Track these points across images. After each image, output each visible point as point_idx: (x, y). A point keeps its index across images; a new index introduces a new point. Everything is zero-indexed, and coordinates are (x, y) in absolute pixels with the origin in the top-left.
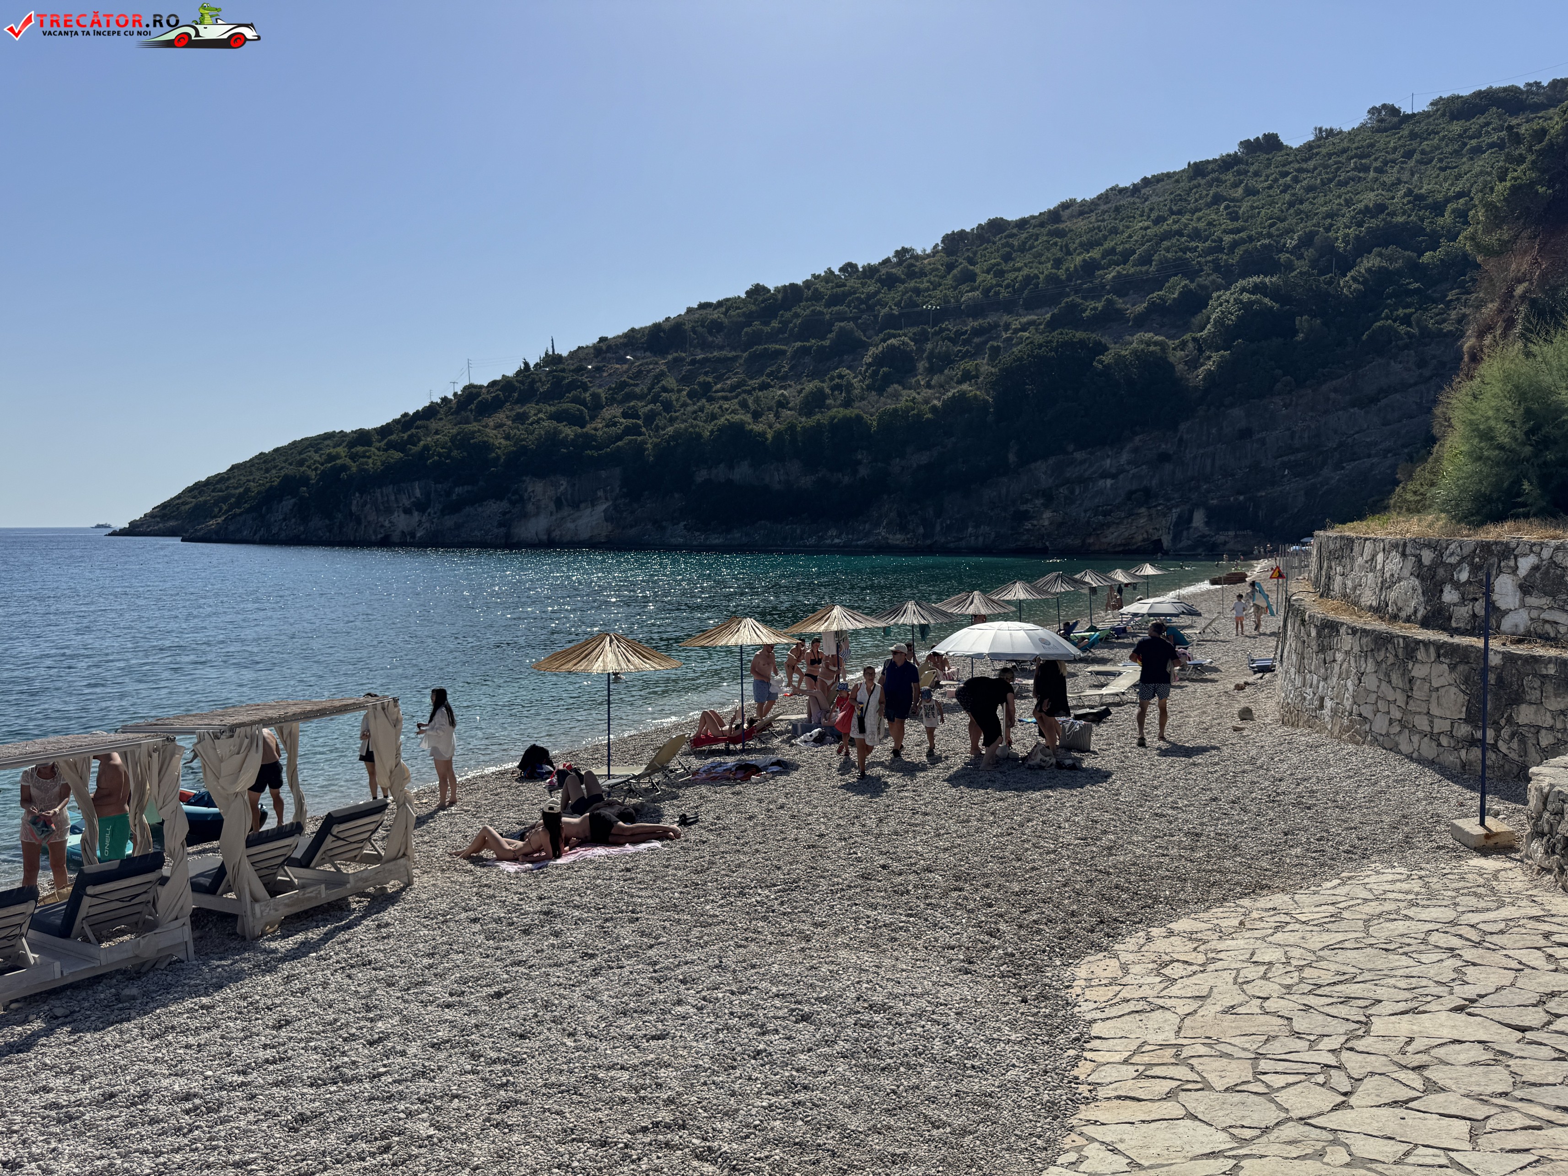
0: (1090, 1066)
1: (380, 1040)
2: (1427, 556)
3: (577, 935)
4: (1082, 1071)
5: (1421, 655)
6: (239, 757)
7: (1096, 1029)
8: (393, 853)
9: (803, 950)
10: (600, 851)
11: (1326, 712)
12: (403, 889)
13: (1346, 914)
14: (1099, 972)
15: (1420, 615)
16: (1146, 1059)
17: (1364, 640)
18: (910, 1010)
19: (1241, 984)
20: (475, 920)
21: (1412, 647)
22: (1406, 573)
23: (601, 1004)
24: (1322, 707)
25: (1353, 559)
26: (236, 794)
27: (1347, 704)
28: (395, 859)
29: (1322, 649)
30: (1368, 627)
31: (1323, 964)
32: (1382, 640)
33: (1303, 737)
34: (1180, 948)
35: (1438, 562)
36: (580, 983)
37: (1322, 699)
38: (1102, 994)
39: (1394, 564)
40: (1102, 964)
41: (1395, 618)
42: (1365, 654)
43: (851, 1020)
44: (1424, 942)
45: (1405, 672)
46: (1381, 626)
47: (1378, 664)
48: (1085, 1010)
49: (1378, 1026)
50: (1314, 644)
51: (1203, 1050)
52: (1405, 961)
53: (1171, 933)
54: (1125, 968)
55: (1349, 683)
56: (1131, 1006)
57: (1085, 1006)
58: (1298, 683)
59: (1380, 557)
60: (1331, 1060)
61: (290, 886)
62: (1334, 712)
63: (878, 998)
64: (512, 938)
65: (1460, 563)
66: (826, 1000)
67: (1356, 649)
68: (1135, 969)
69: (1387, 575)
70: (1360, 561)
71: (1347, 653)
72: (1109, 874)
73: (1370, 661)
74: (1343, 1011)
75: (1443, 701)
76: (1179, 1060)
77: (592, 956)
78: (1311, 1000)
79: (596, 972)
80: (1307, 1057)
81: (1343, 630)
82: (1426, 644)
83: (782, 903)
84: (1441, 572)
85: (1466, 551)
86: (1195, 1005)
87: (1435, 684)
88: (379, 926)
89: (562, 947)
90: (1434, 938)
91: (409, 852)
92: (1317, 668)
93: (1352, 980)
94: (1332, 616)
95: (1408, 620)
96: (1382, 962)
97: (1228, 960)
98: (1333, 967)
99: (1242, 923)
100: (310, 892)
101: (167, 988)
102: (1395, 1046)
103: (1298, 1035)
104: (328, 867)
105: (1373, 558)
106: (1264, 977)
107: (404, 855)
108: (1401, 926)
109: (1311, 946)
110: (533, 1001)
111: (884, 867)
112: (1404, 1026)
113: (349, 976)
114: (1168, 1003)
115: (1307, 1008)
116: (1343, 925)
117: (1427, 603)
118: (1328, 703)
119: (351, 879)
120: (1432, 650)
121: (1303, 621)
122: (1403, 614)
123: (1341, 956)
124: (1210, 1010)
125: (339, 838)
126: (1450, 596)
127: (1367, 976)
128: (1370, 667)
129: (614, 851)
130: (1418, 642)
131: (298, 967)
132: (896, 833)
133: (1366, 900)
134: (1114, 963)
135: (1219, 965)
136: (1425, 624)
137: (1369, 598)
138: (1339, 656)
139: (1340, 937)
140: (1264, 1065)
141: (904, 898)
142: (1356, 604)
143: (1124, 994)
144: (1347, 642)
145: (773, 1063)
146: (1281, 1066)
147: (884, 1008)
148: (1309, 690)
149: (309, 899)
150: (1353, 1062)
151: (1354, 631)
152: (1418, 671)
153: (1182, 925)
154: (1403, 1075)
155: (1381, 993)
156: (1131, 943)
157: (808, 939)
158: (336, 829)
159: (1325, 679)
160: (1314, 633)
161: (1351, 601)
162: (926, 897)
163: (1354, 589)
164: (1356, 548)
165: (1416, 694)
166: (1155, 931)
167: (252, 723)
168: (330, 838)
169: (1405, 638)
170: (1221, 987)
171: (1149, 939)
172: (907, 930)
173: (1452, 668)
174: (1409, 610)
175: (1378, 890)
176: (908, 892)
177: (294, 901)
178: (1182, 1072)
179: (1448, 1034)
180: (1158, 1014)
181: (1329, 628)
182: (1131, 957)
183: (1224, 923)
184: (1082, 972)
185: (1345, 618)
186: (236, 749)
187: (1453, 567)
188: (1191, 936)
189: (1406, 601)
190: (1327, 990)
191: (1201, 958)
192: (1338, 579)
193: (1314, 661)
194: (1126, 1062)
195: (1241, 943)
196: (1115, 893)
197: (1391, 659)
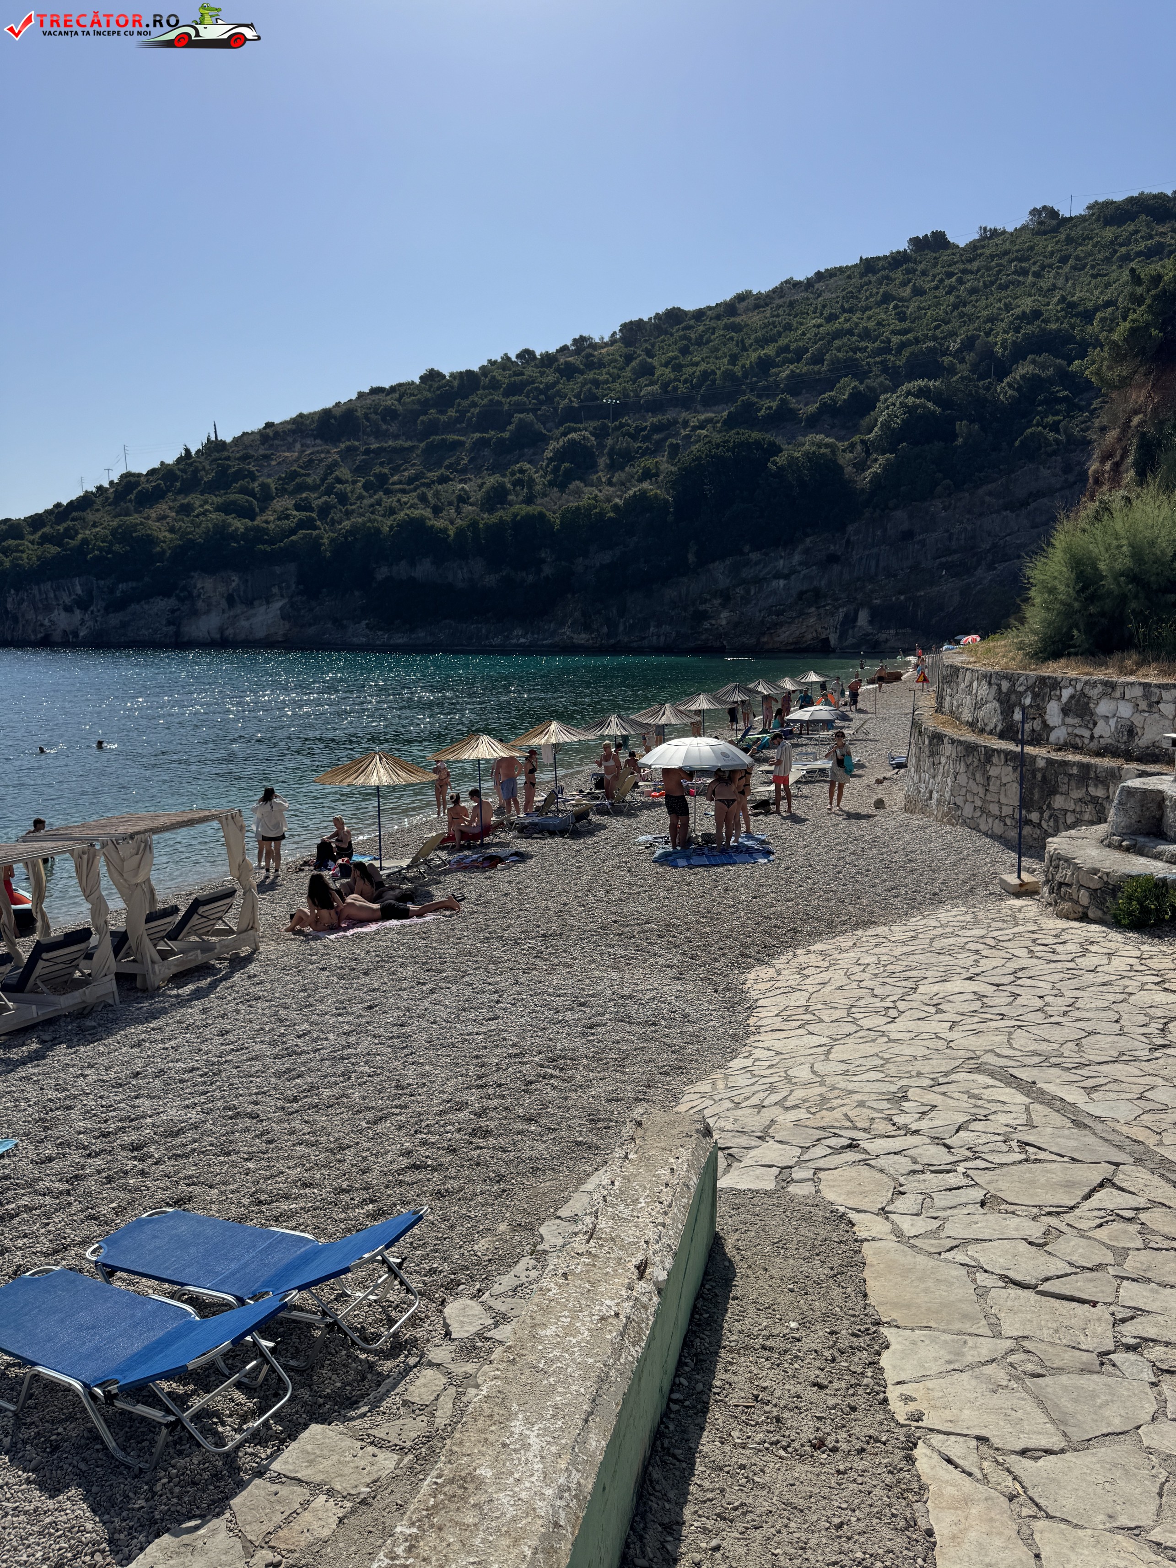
0: (756, 1019)
1: (304, 1035)
2: (1005, 685)
3: (408, 972)
4: (752, 1021)
5: (995, 760)
6: (139, 856)
7: (760, 1003)
8: (244, 927)
9: (569, 973)
10: (394, 922)
11: (934, 801)
12: (253, 953)
13: (920, 936)
14: (762, 975)
15: (998, 729)
16: (789, 1013)
17: (959, 748)
18: (647, 997)
19: (848, 975)
20: (323, 969)
21: (990, 753)
22: (991, 698)
23: (446, 1006)
24: (931, 798)
25: (958, 684)
26: (137, 885)
27: (947, 795)
28: (246, 931)
29: (932, 754)
30: (962, 739)
31: (900, 962)
32: (970, 749)
33: (916, 821)
34: (814, 959)
35: (1012, 690)
36: (425, 998)
37: (931, 792)
38: (763, 986)
39: (983, 690)
40: (764, 971)
41: (982, 731)
42: (959, 759)
43: (612, 1003)
44: (963, 948)
45: (985, 772)
46: (970, 737)
47: (968, 766)
48: (754, 994)
49: (921, 989)
50: (927, 750)
51: (820, 1007)
52: (948, 958)
53: (809, 952)
54: (779, 972)
55: (949, 780)
56: (782, 990)
57: (753, 993)
58: (916, 779)
59: (975, 684)
60: (892, 1005)
61: (172, 953)
62: (939, 801)
63: (626, 992)
64: (358, 978)
65: (1026, 691)
66: (593, 996)
67: (954, 755)
68: (783, 972)
69: (979, 698)
70: (962, 686)
71: (948, 757)
72: (770, 918)
73: (962, 764)
74: (904, 983)
75: (1009, 793)
76: (807, 1011)
77: (424, 984)
78: (888, 980)
79: (432, 991)
80: (878, 1005)
81: (946, 740)
82: (999, 752)
83: (547, 948)
84: (1013, 697)
85: (1031, 682)
86: (819, 987)
87: (1004, 781)
88: (249, 977)
89: (400, 980)
90: (967, 947)
91: (256, 925)
92: (929, 768)
93: (915, 969)
94: (940, 729)
95: (991, 733)
96: (934, 959)
97: (843, 964)
98: (904, 963)
99: (855, 944)
100: (191, 955)
101: (114, 1021)
102: (928, 997)
103: (876, 996)
104: (194, 938)
105: (971, 685)
106: (863, 971)
107: (252, 928)
108: (952, 941)
109: (894, 953)
110: (398, 1008)
111: (615, 922)
112: (936, 988)
113: (250, 1006)
114: (804, 987)
115: (885, 983)
116: (917, 942)
117: (1003, 720)
118: (935, 795)
119: (218, 946)
120: (1002, 756)
121: (920, 732)
122: (988, 729)
123: (911, 958)
124: (828, 989)
125: (203, 917)
126: (1017, 716)
127: (923, 966)
128: (962, 768)
129: (405, 921)
130: (994, 750)
131: (206, 1003)
132: (621, 900)
133: (935, 927)
134: (772, 970)
135: (837, 967)
136: (1002, 736)
137: (967, 716)
138: (943, 760)
139: (913, 948)
140: (853, 1010)
141: (632, 940)
142: (958, 719)
143: (778, 985)
144: (948, 749)
145: (569, 1025)
146: (862, 1010)
147: (630, 997)
148: (923, 785)
149: (190, 961)
150: (901, 1005)
151: (953, 741)
152: (993, 771)
153: (818, 947)
154: (926, 1008)
155: (928, 974)
156: (783, 959)
157: (571, 966)
158: (201, 910)
159: (934, 777)
160: (927, 742)
161: (955, 715)
162: (647, 939)
163: (958, 707)
164: (961, 676)
165: (992, 788)
166: (799, 952)
167: (146, 831)
168: (196, 917)
169: (985, 747)
170: (836, 977)
171: (795, 956)
172: (637, 959)
173: (1015, 769)
174: (992, 726)
175: (944, 921)
176: (634, 937)
177: (180, 962)
178: (809, 1017)
179: (957, 990)
180: (798, 993)
181: (937, 738)
182: (783, 966)
183: (843, 945)
184: (752, 976)
185: (948, 731)
186: (134, 851)
187: (1021, 694)
188: (822, 953)
189: (990, 718)
190: (897, 975)
191: (826, 964)
192: (948, 698)
193: (927, 764)
194: (777, 1015)
195: (852, 954)
196: (774, 930)
197: (976, 763)
